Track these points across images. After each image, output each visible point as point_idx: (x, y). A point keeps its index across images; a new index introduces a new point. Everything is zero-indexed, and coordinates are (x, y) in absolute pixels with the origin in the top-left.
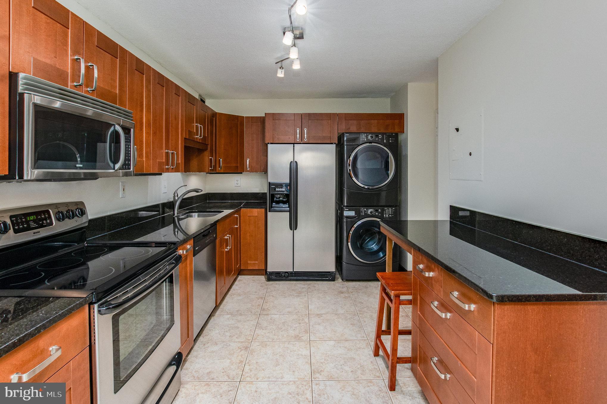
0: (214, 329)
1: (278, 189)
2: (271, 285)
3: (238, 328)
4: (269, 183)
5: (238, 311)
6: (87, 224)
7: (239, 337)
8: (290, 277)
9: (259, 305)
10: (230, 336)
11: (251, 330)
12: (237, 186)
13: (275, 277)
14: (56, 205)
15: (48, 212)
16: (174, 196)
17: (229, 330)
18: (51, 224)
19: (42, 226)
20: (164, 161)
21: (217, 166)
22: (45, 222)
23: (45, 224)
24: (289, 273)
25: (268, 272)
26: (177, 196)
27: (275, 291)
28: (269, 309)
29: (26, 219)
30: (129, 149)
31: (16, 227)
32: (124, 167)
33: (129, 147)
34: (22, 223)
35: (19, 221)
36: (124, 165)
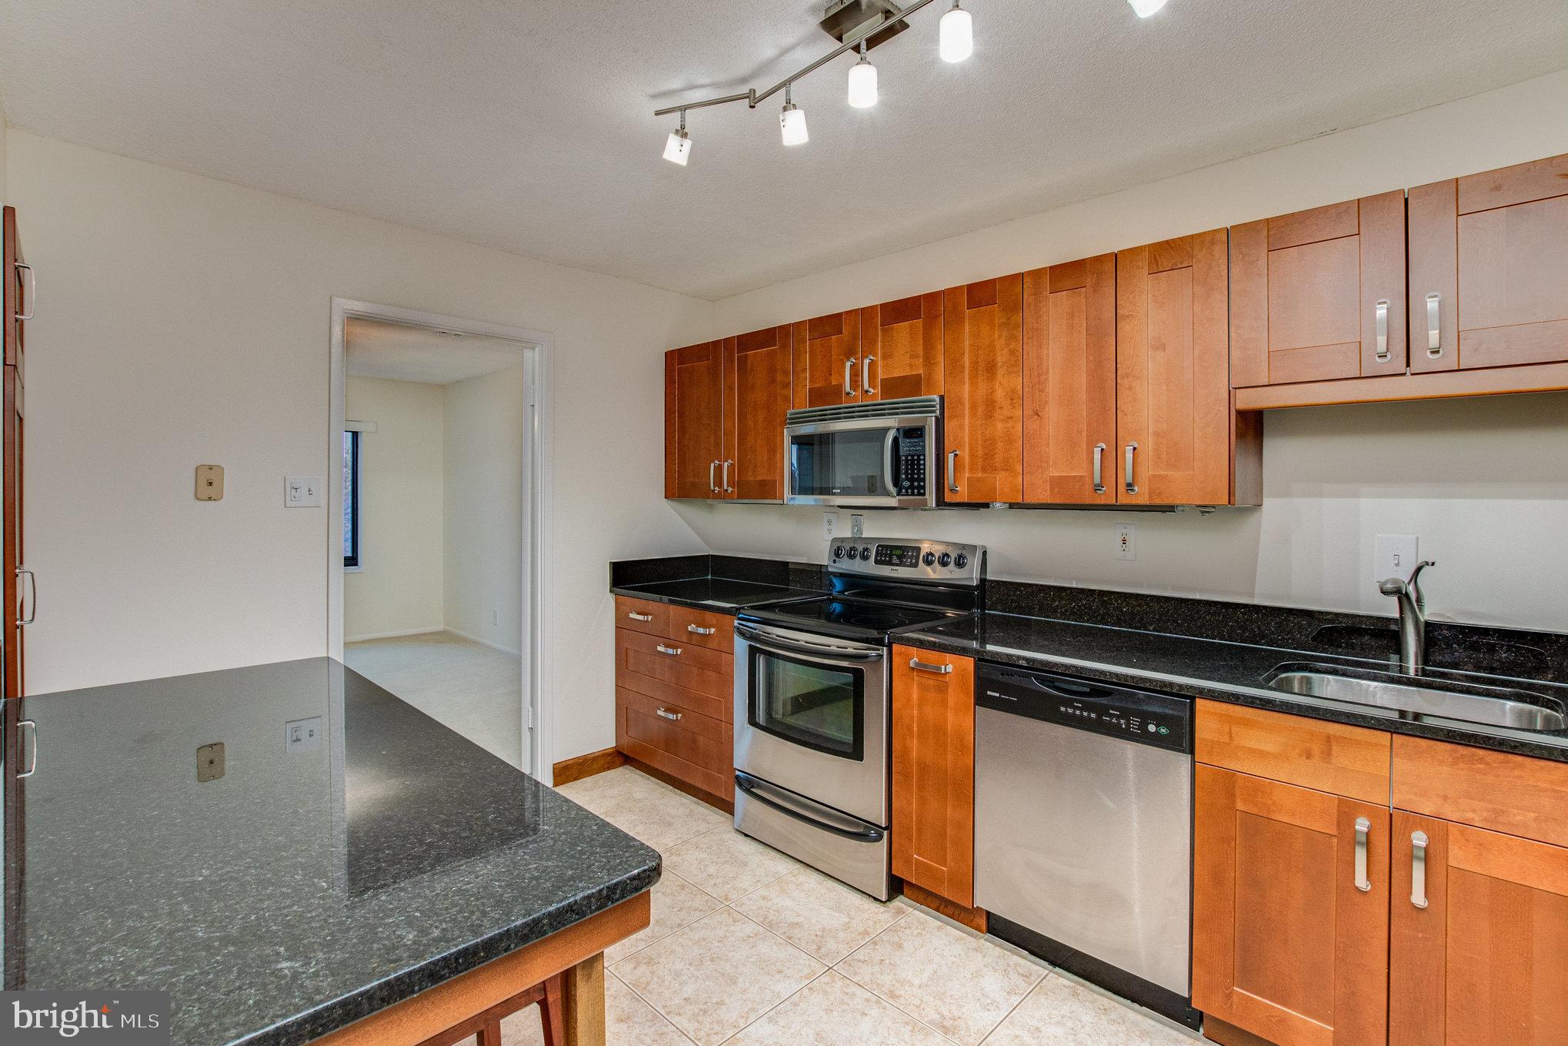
15: (917, 550)
19: (905, 565)
22: (909, 560)
23: (909, 564)
29: (891, 551)
30: (922, 462)
31: (879, 558)
32: (910, 491)
33: (922, 457)
34: (886, 555)
35: (884, 552)
36: (909, 487)
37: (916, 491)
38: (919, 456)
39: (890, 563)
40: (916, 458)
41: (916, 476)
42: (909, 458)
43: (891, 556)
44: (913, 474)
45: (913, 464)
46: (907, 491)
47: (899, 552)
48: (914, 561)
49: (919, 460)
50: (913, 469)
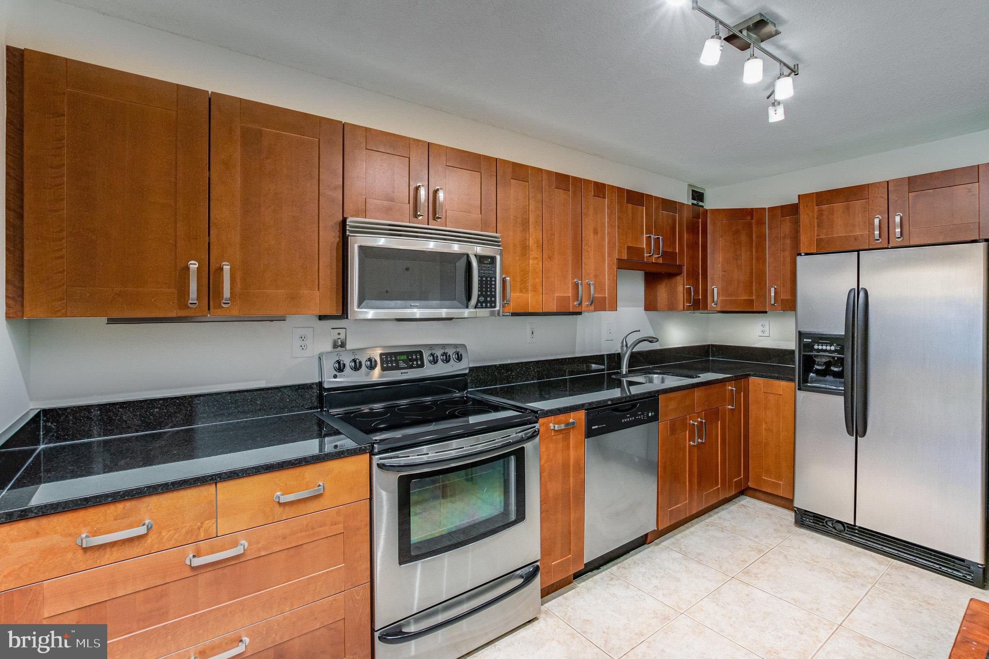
0: (641, 565)
1: (818, 345)
2: (800, 535)
3: (678, 580)
4: (800, 332)
5: (700, 554)
6: (467, 371)
7: (669, 596)
8: (846, 533)
9: (745, 561)
10: (657, 587)
11: (696, 595)
12: (764, 335)
13: (813, 522)
14: (431, 347)
15: (421, 353)
16: (622, 346)
17: (662, 577)
18: (422, 366)
19: (411, 367)
20: (570, 295)
21: (709, 299)
22: (415, 363)
23: (415, 365)
24: (846, 525)
25: (795, 507)
26: (627, 345)
27: (798, 550)
28: (759, 576)
29: (396, 358)
30: (493, 283)
31: (385, 365)
32: (484, 304)
33: (493, 279)
34: (392, 362)
35: (389, 359)
36: (483, 302)
37: (489, 305)
38: (491, 278)
39: (397, 368)
40: (489, 279)
41: (489, 293)
42: (484, 279)
43: (397, 361)
44: (486, 291)
45: (486, 284)
46: (482, 305)
47: (405, 357)
48: (419, 363)
49: (491, 281)
50: (486, 288)
